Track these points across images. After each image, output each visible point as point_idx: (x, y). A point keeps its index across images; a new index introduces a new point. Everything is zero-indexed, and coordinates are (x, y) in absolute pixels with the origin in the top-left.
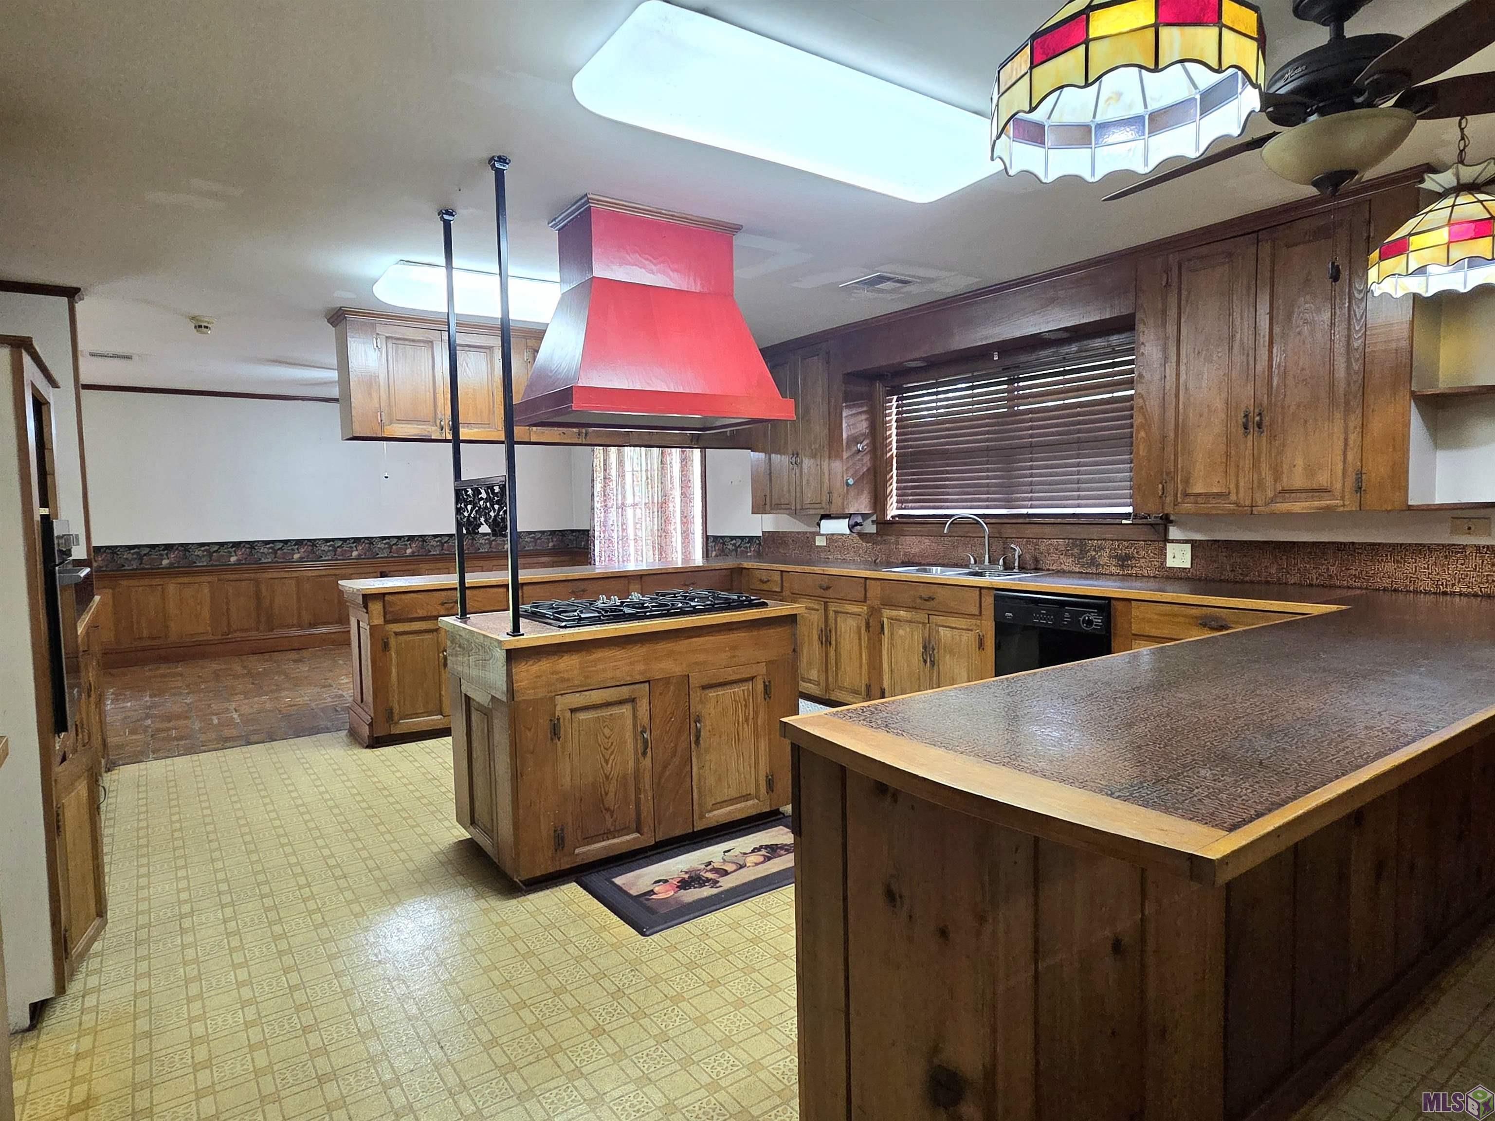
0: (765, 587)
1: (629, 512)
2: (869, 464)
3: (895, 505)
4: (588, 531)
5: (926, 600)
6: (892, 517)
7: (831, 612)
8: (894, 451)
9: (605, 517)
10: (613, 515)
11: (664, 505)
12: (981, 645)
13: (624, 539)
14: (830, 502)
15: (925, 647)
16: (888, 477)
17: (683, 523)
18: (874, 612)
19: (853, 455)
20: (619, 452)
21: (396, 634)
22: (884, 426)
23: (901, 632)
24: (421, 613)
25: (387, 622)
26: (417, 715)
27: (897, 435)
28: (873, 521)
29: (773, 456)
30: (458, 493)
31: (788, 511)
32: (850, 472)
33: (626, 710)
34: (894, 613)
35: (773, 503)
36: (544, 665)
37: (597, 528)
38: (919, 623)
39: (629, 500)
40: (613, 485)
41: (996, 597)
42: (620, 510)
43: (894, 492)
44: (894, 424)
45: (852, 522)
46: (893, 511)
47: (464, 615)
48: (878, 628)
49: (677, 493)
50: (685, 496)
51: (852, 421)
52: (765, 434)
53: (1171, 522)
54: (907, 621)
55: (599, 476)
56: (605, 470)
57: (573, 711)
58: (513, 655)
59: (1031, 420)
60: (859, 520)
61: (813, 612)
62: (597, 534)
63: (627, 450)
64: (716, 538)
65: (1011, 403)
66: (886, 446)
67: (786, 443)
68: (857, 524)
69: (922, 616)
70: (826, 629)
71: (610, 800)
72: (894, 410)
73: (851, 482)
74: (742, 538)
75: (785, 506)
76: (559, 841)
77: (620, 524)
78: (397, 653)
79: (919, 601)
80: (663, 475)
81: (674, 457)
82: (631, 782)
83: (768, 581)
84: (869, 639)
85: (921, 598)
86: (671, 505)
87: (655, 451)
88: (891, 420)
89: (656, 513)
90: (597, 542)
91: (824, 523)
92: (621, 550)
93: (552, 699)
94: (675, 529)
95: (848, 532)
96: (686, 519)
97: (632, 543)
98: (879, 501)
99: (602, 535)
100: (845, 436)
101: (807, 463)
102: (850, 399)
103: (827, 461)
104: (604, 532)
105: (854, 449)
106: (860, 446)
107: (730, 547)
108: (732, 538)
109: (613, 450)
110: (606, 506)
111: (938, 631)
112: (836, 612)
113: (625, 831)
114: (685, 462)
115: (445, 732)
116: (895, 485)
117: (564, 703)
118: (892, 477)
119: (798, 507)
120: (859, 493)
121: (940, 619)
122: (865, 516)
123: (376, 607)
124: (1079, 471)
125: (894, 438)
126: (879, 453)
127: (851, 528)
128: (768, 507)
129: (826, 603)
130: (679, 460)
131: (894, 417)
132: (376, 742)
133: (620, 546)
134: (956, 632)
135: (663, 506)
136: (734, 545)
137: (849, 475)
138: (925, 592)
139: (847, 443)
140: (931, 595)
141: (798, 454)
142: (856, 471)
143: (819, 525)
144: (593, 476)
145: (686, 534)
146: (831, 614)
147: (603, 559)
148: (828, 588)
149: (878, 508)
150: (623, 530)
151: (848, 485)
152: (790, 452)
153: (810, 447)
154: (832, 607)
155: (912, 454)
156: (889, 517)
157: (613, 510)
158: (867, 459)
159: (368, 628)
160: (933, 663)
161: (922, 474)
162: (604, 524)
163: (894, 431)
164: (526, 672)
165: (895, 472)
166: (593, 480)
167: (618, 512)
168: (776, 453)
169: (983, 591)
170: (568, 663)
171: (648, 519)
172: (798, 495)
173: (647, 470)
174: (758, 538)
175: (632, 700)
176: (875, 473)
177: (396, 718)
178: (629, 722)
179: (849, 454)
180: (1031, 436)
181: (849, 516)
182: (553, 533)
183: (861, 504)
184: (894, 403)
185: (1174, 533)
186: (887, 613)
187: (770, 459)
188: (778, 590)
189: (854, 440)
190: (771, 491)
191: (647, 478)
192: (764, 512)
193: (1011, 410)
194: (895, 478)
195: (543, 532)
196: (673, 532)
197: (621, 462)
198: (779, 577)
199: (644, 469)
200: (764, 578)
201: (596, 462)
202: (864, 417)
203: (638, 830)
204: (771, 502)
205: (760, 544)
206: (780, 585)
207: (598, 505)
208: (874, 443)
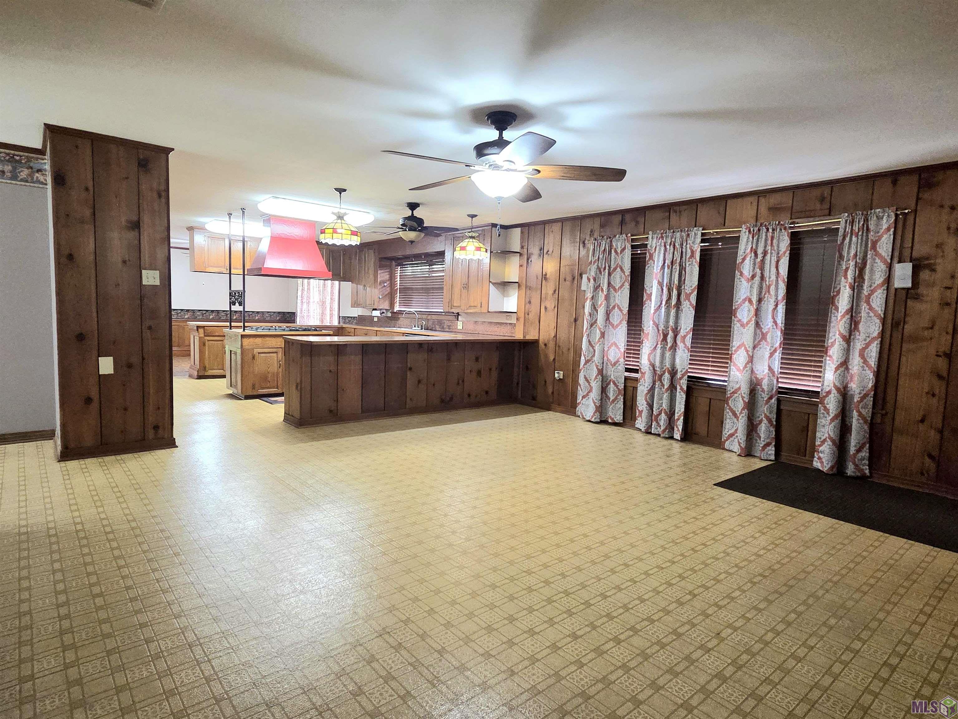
1: (311, 305)
2: (388, 291)
3: (398, 306)
4: (294, 312)
8: (398, 287)
9: (302, 307)
10: (305, 306)
11: (324, 303)
13: (308, 315)
14: (374, 304)
16: (396, 296)
17: (330, 310)
19: (382, 288)
21: (208, 340)
22: (395, 277)
24: (217, 334)
25: (205, 336)
26: (214, 370)
27: (400, 281)
28: (389, 312)
30: (230, 293)
31: (363, 307)
32: (381, 293)
33: (275, 355)
35: (357, 304)
36: (251, 340)
37: (299, 312)
39: (311, 300)
40: (305, 292)
42: (307, 304)
43: (398, 302)
44: (399, 277)
46: (397, 308)
47: (230, 329)
49: (329, 298)
51: (382, 275)
52: (356, 277)
53: (459, 315)
57: (259, 353)
58: (242, 336)
60: (384, 311)
62: (298, 314)
63: (311, 280)
64: (343, 317)
65: (429, 273)
66: (395, 285)
67: (362, 281)
68: (383, 313)
71: (269, 379)
72: (399, 272)
73: (382, 297)
74: (351, 317)
75: (362, 305)
76: (254, 387)
77: (307, 310)
78: (208, 348)
80: (324, 290)
81: (329, 284)
82: (275, 374)
86: (326, 303)
87: (322, 282)
91: (374, 312)
93: (253, 349)
95: (380, 315)
96: (331, 310)
97: (312, 318)
98: (392, 304)
100: (379, 280)
101: (368, 289)
102: (381, 267)
103: (373, 289)
104: (301, 313)
105: (383, 285)
106: (385, 284)
107: (347, 321)
108: (348, 317)
109: (306, 280)
110: (302, 302)
113: (274, 388)
114: (332, 284)
115: (224, 377)
116: (398, 299)
117: (256, 351)
119: (367, 306)
120: (385, 301)
122: (387, 310)
123: (201, 331)
125: (398, 282)
126: (392, 287)
127: (381, 314)
128: (355, 305)
130: (330, 286)
131: (399, 274)
132: (200, 377)
139: (380, 283)
141: (366, 286)
142: (383, 293)
145: (332, 314)
149: (392, 307)
151: (380, 298)
152: (363, 284)
153: (368, 283)
155: (406, 288)
156: (396, 311)
157: (305, 304)
158: (388, 289)
159: (198, 338)
161: (409, 296)
162: (301, 310)
163: (398, 279)
164: (246, 341)
165: (398, 294)
166: (297, 290)
168: (359, 284)
170: (259, 340)
171: (318, 308)
172: (366, 301)
174: (356, 317)
175: (276, 352)
176: (391, 294)
177: (207, 369)
178: (276, 359)
179: (380, 287)
181: (382, 310)
182: (279, 313)
183: (386, 305)
184: (399, 269)
185: (460, 318)
187: (356, 286)
189: (383, 282)
190: (357, 299)
191: (318, 290)
192: (355, 307)
193: (429, 275)
194: (398, 297)
195: (274, 312)
196: (327, 314)
197: (309, 285)
199: (317, 287)
202: (387, 273)
203: (277, 388)
205: (357, 319)
207: (299, 301)
208: (391, 283)
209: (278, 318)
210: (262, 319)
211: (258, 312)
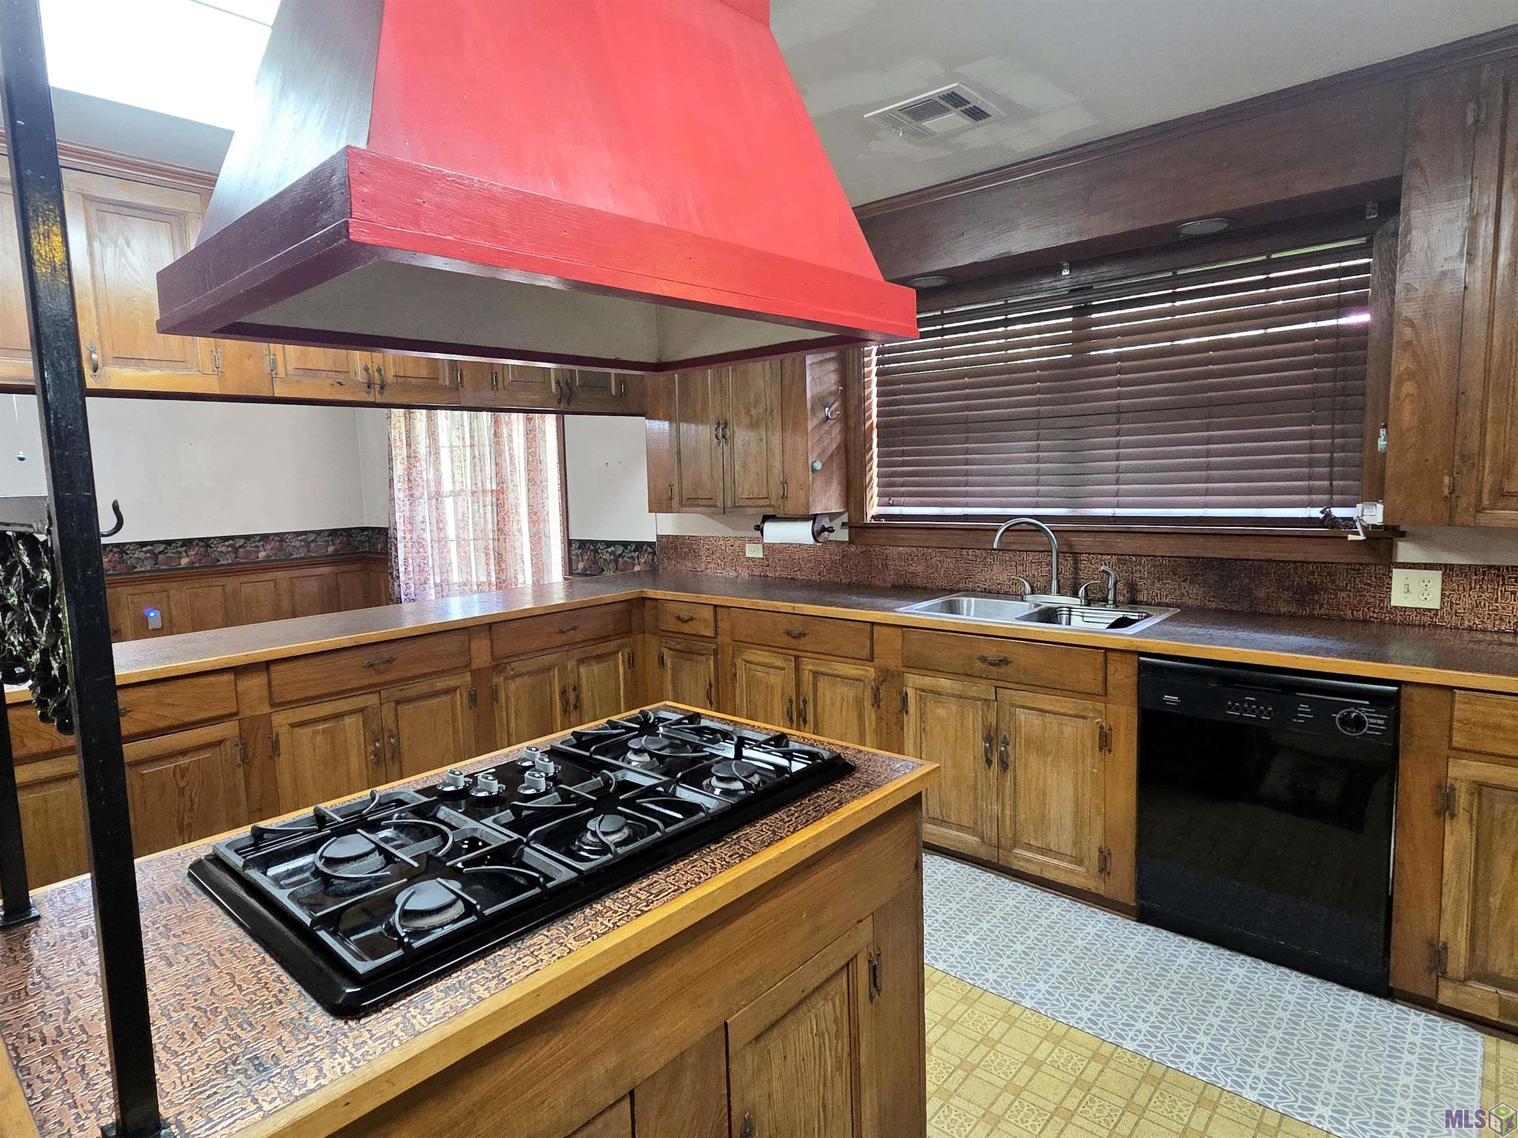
0: (686, 628)
1: (449, 503)
2: (838, 440)
3: (876, 499)
4: (386, 529)
5: (992, 664)
6: (873, 517)
7: (806, 673)
8: (875, 419)
9: (411, 511)
10: (424, 509)
11: (501, 497)
12: (1105, 741)
13: (441, 542)
14: (784, 497)
15: (988, 739)
16: (867, 458)
17: (532, 522)
18: (886, 676)
19: (820, 425)
20: (430, 419)
22: (861, 380)
23: (941, 712)
27: (879, 395)
28: (843, 524)
29: (684, 426)
31: (710, 510)
34: (927, 681)
35: (685, 497)
37: (400, 527)
38: (979, 699)
39: (447, 486)
40: (422, 465)
41: (1142, 666)
42: (434, 501)
43: (875, 480)
44: (875, 379)
45: (818, 527)
46: (874, 508)
48: (896, 704)
49: (521, 479)
50: (534, 482)
51: (818, 373)
52: (670, 393)
53: (1403, 535)
54: (953, 696)
55: (400, 453)
56: (409, 445)
59: (1120, 371)
60: (826, 522)
61: (772, 671)
62: (400, 535)
63: (441, 415)
64: (583, 544)
65: (1078, 346)
66: (862, 412)
67: (705, 408)
68: (823, 529)
69: (981, 689)
70: (798, 699)
73: (818, 465)
74: (625, 544)
75: (705, 502)
77: (434, 521)
79: (979, 664)
80: (498, 455)
81: (514, 427)
83: (692, 619)
84: (880, 719)
85: (983, 659)
86: (511, 495)
87: (485, 417)
88: (870, 372)
89: (489, 508)
90: (400, 546)
91: (768, 527)
92: (437, 557)
94: (520, 530)
95: (810, 541)
96: (536, 516)
97: (453, 546)
98: (853, 494)
99: (408, 536)
100: (809, 393)
101: (741, 436)
103: (778, 434)
104: (411, 531)
105: (821, 416)
106: (828, 412)
107: (607, 556)
108: (609, 544)
109: (421, 415)
110: (412, 496)
111: (1013, 715)
112: (816, 674)
114: (532, 437)
116: (875, 470)
118: (871, 458)
119: (729, 504)
120: (828, 482)
121: (1019, 697)
122: (833, 516)
124: (1208, 451)
125: (874, 400)
126: (852, 422)
127: (816, 535)
128: (675, 503)
129: (797, 658)
130: (522, 431)
131: (875, 368)
133: (436, 551)
134: (1049, 718)
135: (500, 493)
136: (612, 553)
137: (816, 454)
138: (991, 651)
139: (813, 407)
140: (1003, 655)
141: (726, 424)
142: (823, 451)
143: (759, 529)
144: (390, 454)
145: (537, 539)
146: (807, 676)
147: (410, 568)
148: (802, 635)
149: (852, 507)
150: (439, 529)
151: (814, 470)
152: (712, 417)
153: (748, 412)
154: (809, 666)
155: (903, 423)
156: (868, 520)
157: (424, 501)
158: (837, 431)
160: (1004, 765)
161: (920, 453)
162: (411, 521)
163: (874, 389)
165: (876, 449)
166: (391, 460)
167: (430, 505)
168: (689, 421)
169: (1110, 655)
171: (477, 515)
172: (728, 484)
173: (472, 446)
174: (650, 544)
176: (847, 452)
179: (816, 421)
180: (1119, 396)
181: (814, 518)
182: (334, 533)
183: (830, 500)
185: (1406, 551)
186: (914, 681)
187: (678, 431)
188: (710, 633)
189: (821, 402)
190: (680, 478)
191: (474, 458)
192: (669, 510)
193: (1079, 357)
194: (876, 461)
195: (318, 533)
196: (516, 533)
197: (432, 434)
198: (712, 614)
199: (468, 443)
200: (684, 615)
201: (394, 434)
202: (834, 366)
204: (681, 496)
205: (654, 553)
206: (712, 627)
207: (400, 494)
208: (845, 407)
209: (331, 549)
210: (281, 556)
211: (265, 537)
